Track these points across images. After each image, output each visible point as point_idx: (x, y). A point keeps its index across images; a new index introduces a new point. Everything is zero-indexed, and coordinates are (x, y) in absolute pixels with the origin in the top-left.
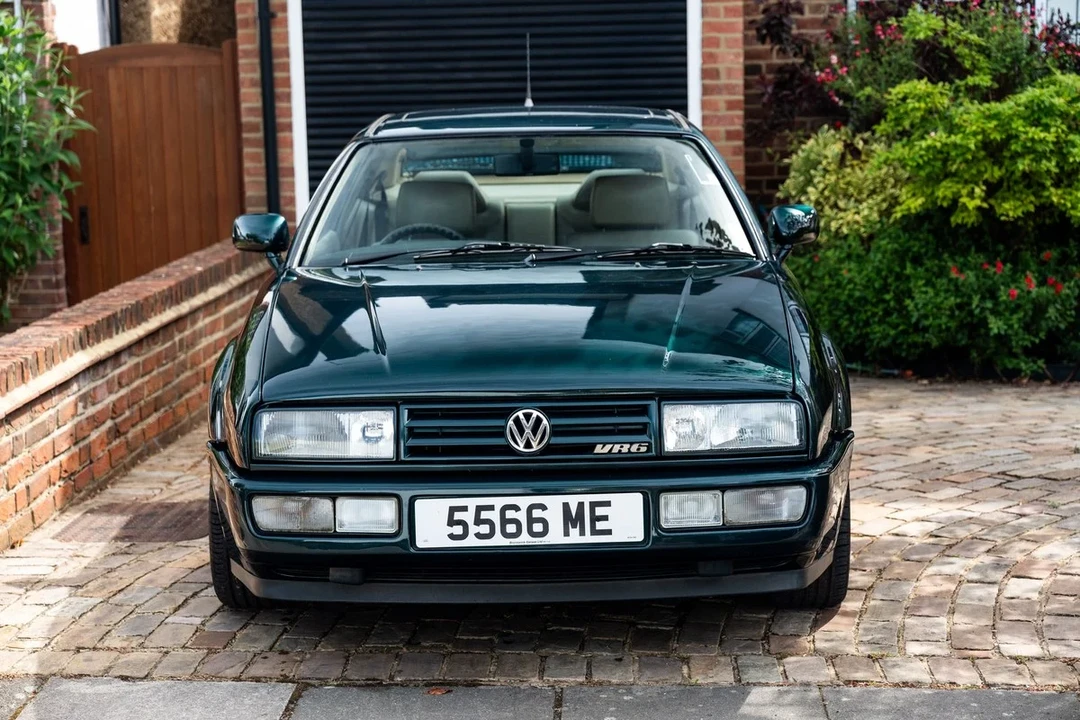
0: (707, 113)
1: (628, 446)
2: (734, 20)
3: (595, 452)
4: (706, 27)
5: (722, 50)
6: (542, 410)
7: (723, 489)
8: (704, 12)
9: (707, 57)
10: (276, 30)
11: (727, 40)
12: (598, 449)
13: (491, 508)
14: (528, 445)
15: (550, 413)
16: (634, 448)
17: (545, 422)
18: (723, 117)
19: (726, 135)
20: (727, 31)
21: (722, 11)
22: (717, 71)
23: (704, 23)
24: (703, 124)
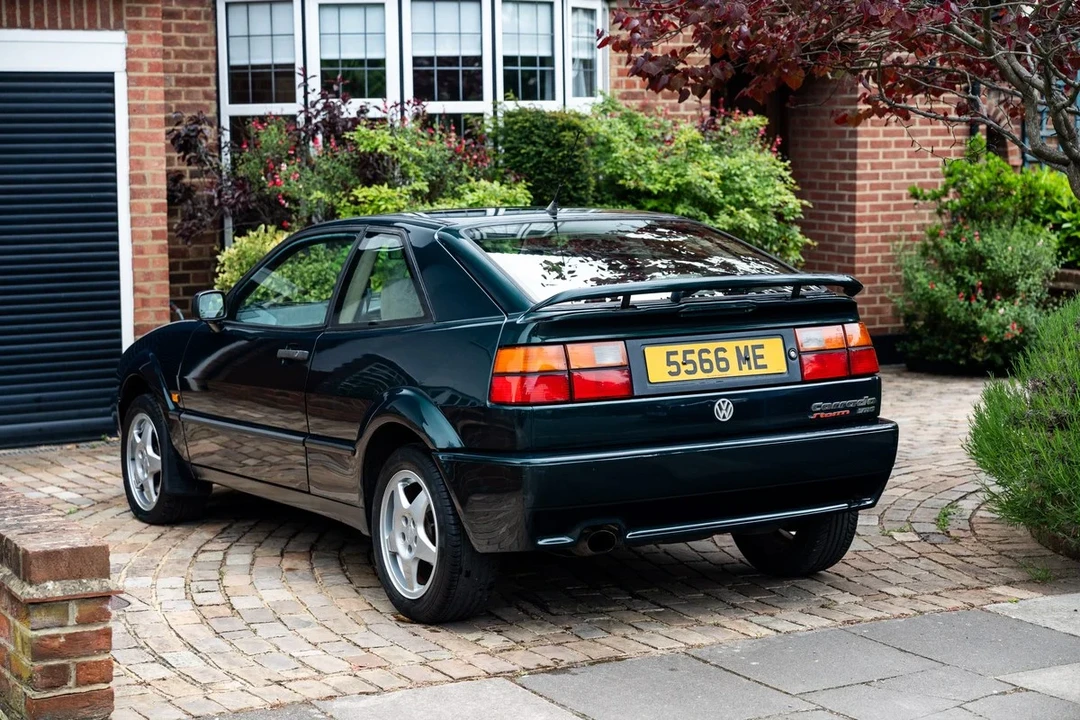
0: (134, 215)
2: (157, 130)
4: (133, 136)
5: (147, 158)
8: (131, 124)
9: (134, 164)
11: (152, 149)
18: (151, 218)
19: (151, 234)
20: (151, 141)
21: (147, 122)
22: (144, 177)
23: (131, 133)
24: (131, 225)
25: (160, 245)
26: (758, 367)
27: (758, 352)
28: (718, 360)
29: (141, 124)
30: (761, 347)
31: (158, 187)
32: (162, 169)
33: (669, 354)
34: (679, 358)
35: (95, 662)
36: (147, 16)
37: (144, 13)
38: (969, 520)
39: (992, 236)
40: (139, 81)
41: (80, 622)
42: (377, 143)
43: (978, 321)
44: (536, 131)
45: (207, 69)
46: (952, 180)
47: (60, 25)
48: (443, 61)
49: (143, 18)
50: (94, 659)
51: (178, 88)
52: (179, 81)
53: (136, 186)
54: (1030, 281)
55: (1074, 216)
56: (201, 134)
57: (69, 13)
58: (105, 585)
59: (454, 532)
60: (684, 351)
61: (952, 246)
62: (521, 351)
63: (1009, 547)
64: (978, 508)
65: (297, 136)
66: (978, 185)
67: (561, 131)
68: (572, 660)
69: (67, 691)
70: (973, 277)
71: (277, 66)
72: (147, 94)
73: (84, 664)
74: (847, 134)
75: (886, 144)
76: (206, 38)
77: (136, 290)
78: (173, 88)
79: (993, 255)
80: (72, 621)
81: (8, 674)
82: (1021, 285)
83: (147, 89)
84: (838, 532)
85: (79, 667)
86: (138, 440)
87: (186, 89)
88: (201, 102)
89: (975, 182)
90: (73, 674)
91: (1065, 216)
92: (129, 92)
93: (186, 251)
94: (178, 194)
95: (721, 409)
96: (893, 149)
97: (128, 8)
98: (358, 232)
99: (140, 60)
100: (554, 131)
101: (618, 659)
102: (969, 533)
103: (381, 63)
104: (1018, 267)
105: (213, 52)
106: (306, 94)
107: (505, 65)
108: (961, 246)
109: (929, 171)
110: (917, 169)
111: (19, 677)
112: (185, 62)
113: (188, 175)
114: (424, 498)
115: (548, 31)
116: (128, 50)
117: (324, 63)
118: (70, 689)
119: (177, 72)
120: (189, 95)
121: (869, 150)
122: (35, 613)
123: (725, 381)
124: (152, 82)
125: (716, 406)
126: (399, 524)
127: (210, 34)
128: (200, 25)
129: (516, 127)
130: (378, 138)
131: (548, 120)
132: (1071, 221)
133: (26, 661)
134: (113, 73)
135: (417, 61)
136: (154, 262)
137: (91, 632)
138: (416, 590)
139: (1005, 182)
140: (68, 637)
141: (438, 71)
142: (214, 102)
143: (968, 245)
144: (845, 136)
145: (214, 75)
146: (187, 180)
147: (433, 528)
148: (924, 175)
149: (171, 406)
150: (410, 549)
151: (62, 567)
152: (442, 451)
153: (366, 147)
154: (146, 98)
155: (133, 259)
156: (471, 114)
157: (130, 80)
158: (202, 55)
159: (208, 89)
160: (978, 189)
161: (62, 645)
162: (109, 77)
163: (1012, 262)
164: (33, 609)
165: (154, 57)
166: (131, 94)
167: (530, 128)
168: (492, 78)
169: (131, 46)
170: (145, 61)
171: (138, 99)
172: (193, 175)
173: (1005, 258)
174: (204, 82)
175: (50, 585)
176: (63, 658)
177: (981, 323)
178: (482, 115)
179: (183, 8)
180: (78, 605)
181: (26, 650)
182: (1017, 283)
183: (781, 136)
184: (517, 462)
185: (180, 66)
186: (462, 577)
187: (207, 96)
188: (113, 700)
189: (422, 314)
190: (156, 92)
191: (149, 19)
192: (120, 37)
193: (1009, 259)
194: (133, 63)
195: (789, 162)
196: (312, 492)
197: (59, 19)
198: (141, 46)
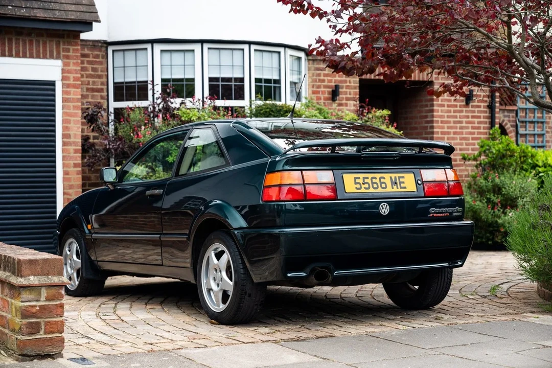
0: (65, 154)
2: (77, 111)
4: (65, 114)
5: (72, 125)
8: (63, 107)
9: (65, 128)
11: (74, 121)
18: (73, 157)
19: (73, 165)
20: (74, 117)
21: (72, 107)
22: (70, 135)
23: (63, 113)
24: (63, 160)
25: (77, 171)
26: (401, 188)
27: (402, 180)
28: (381, 183)
29: (69, 108)
30: (403, 177)
31: (77, 140)
32: (79, 131)
33: (356, 178)
34: (361, 181)
35: (55, 321)
36: (73, 53)
37: (71, 51)
38: (506, 292)
39: (505, 177)
40: (68, 86)
41: (47, 299)
42: (191, 115)
43: (498, 220)
44: (272, 113)
45: (102, 84)
46: (484, 149)
47: (28, 55)
48: (224, 79)
49: (71, 54)
50: (54, 319)
51: (88, 93)
52: (88, 90)
53: (65, 140)
54: (525, 200)
55: (545, 169)
56: (99, 114)
57: (33, 50)
58: (61, 279)
59: (242, 272)
60: (363, 178)
61: (484, 182)
62: (279, 174)
63: (529, 301)
64: (510, 288)
65: (149, 115)
66: (497, 150)
67: (285, 113)
68: (306, 336)
69: (40, 337)
70: (495, 198)
71: (139, 82)
72: (72, 92)
73: (49, 322)
74: (429, 128)
75: (448, 133)
76: (102, 68)
77: (64, 193)
78: (85, 93)
79: (505, 186)
80: (43, 298)
81: (7, 331)
82: (520, 202)
83: (72, 90)
84: (442, 283)
85: (46, 323)
86: (68, 253)
87: (91, 94)
88: (99, 101)
89: (496, 150)
90: (43, 327)
91: (540, 170)
92: (63, 91)
93: (90, 177)
94: (86, 147)
95: (383, 208)
96: (452, 135)
97: (63, 48)
98: (189, 130)
99: (69, 75)
100: (282, 113)
101: (330, 337)
102: (507, 296)
103: (193, 80)
104: (518, 193)
105: (105, 75)
106: (154, 94)
107: (256, 82)
108: (489, 182)
109: (470, 147)
110: (464, 146)
111: (13, 330)
112: (91, 80)
113: (92, 138)
114: (226, 257)
115: (278, 66)
116: (63, 70)
117: (163, 80)
118: (41, 335)
119: (87, 85)
120: (93, 97)
121: (440, 136)
122: (23, 293)
123: (385, 194)
124: (75, 86)
125: (380, 207)
126: (212, 273)
127: (104, 66)
128: (99, 62)
129: (262, 112)
130: (191, 113)
131: (278, 108)
132: (544, 172)
133: (18, 320)
134: (55, 81)
135: (211, 79)
136: (74, 179)
137: (52, 305)
138: (221, 307)
139: (511, 149)
140: (41, 307)
141: (222, 85)
142: (106, 101)
143: (492, 182)
144: (427, 129)
145: (106, 87)
146: (91, 140)
147: (231, 272)
148: (468, 149)
149: (87, 232)
150: (218, 285)
151: (39, 269)
152: (236, 229)
153: (185, 118)
154: (72, 94)
155: (63, 178)
156: (238, 107)
157: (63, 85)
158: (100, 77)
159: (103, 94)
160: (497, 152)
161: (38, 311)
162: (53, 83)
163: (515, 190)
164: (23, 290)
165: (76, 73)
166: (64, 92)
167: (269, 112)
168: (249, 89)
169: (65, 68)
170: (71, 76)
171: (67, 95)
172: (95, 138)
173: (512, 188)
174: (101, 90)
175: (32, 278)
176: (38, 318)
177: (500, 221)
178: (244, 107)
179: (91, 52)
180: (46, 289)
181: (18, 314)
182: (518, 201)
183: (396, 123)
184: (277, 231)
185: (89, 82)
186: (247, 297)
187: (102, 98)
188: (64, 342)
189: (225, 163)
190: (77, 92)
191: (74, 54)
192: (58, 63)
193: (514, 188)
194: (66, 77)
195: (402, 132)
196: (164, 264)
197: (28, 53)
198: (69, 68)
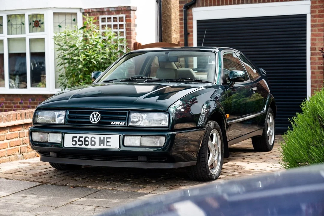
0: (312, 61)
1: (119, 123)
2: (321, 33)
3: (111, 124)
4: (312, 35)
6: (100, 112)
7: (142, 136)
8: (312, 31)
9: (312, 44)
10: (189, 38)
11: (318, 39)
12: (112, 123)
13: (82, 137)
14: (95, 121)
15: (101, 113)
16: (121, 124)
17: (99, 116)
18: (317, 62)
19: (318, 68)
20: (318, 36)
21: (317, 30)
22: (315, 48)
23: (311, 34)
24: (311, 65)
25: (321, 71)
29: (315, 30)
32: (322, 46)
40: (315, 16)
53: (313, 52)
72: (317, 20)
77: (312, 86)
83: (317, 19)
92: (311, 20)
99: (315, 9)
116: (311, 6)
124: (319, 16)
134: (306, 14)
136: (318, 77)
154: (317, 22)
155: (311, 76)
157: (311, 16)
162: (305, 16)
165: (320, 8)
169: (313, 5)
170: (317, 10)
171: (314, 22)
190: (321, 20)
192: (308, 2)
194: (313, 11)
198: (316, 5)
